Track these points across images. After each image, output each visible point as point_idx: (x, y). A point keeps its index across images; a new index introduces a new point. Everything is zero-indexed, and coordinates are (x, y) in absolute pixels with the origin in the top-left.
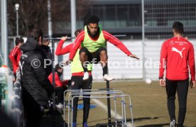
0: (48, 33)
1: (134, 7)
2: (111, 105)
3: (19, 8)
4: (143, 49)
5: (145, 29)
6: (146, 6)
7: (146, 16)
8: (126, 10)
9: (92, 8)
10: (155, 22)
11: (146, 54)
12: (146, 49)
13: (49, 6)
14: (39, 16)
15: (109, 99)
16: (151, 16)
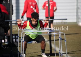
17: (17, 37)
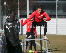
0: (18, 15)
3: (6, 4)
4: (57, 22)
5: (58, 14)
6: (58, 4)
7: (58, 8)
8: (50, 6)
10: (62, 11)
11: (58, 24)
12: (58, 22)
13: (18, 3)
14: (14, 7)
16: (60, 8)
17: (21, 42)
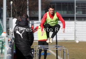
1: (71, 4)
2: (58, 53)
3: (12, 3)
4: (75, 25)
5: (76, 15)
6: (77, 4)
7: (76, 9)
8: (67, 5)
9: (49, 4)
10: (81, 12)
13: (28, 3)
14: (22, 8)
15: (57, 50)
16: (79, 9)
17: (32, 50)
